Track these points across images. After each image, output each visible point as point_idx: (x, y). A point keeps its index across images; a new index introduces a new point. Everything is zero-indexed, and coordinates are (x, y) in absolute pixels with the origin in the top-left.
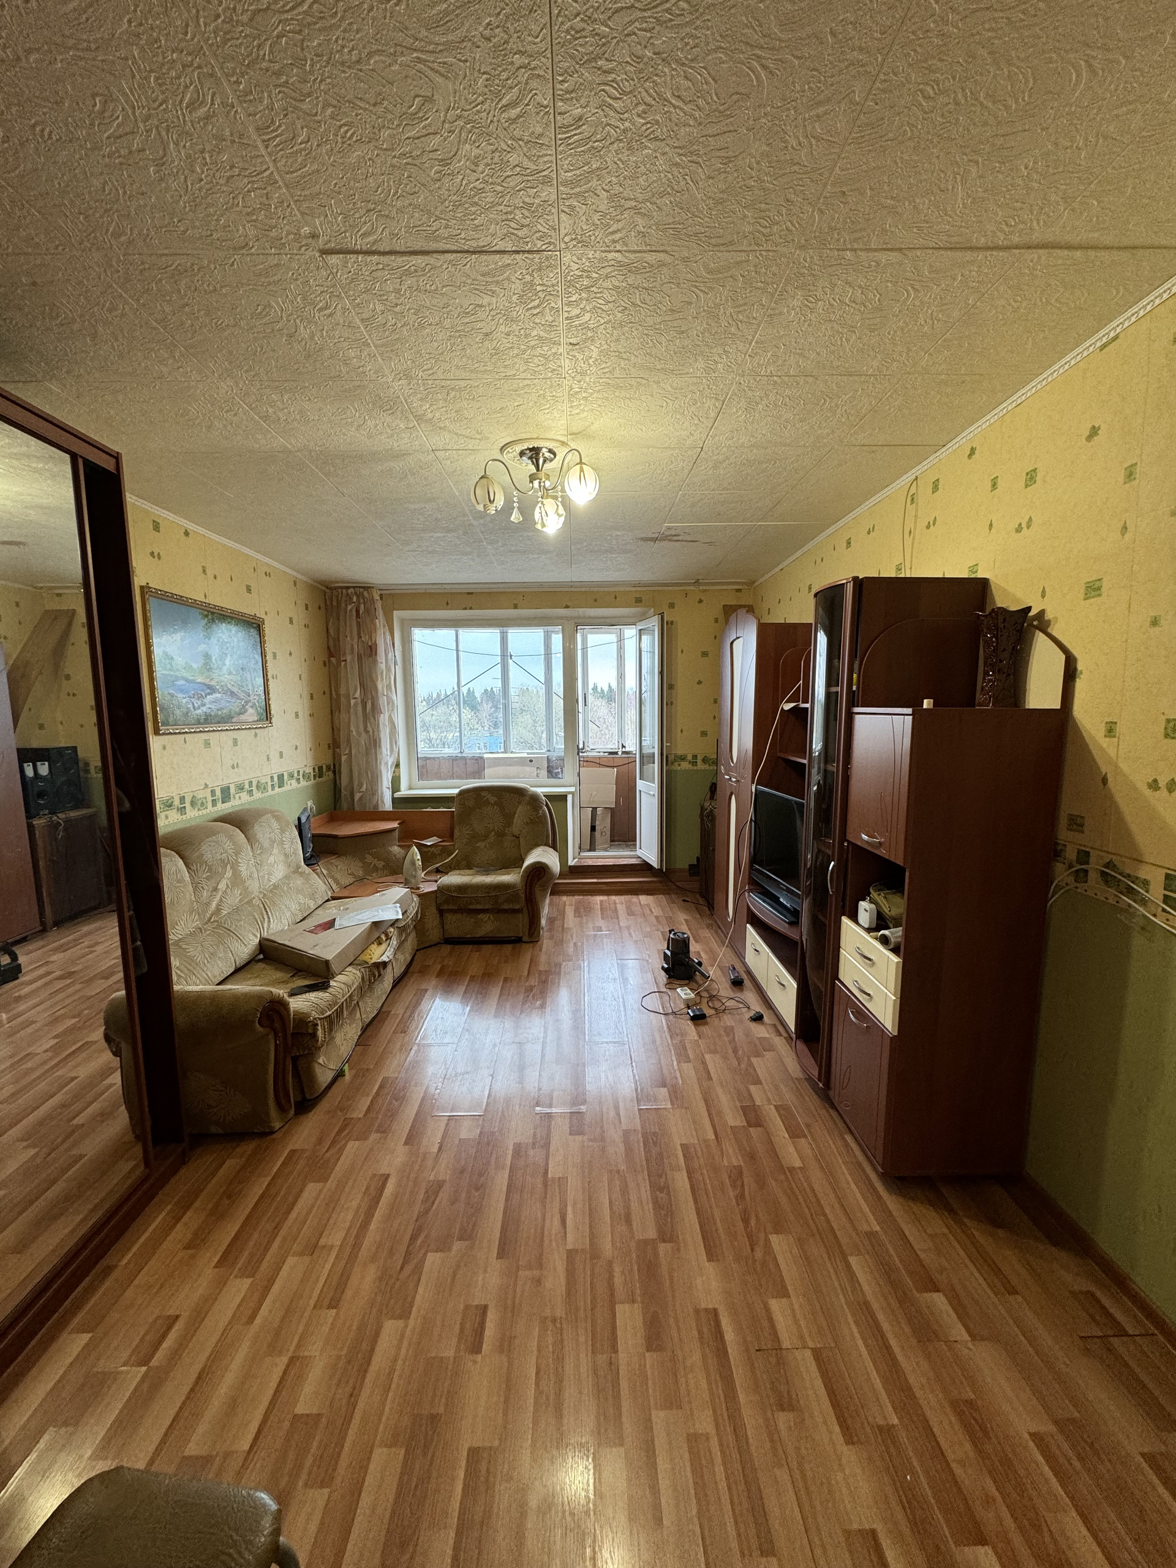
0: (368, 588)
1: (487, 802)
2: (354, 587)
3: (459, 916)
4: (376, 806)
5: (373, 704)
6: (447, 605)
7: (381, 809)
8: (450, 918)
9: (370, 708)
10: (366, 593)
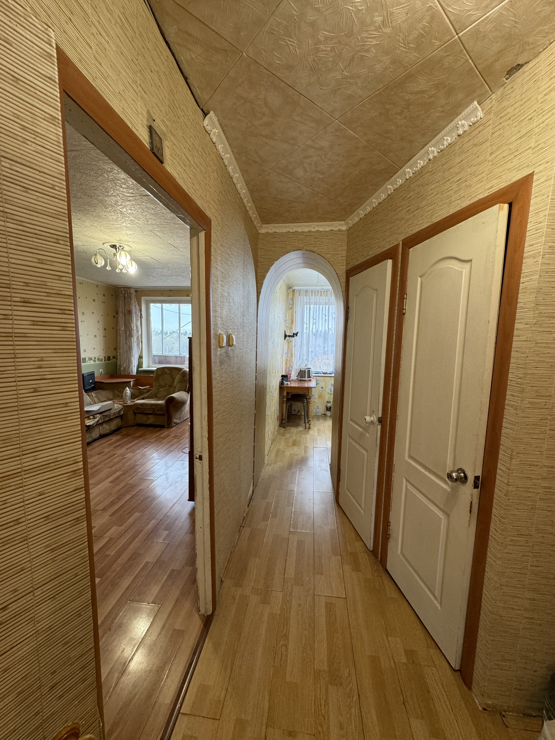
0: (129, 288)
1: (166, 373)
2: (124, 288)
3: (141, 415)
4: (129, 373)
5: (130, 333)
6: (162, 295)
7: (131, 374)
8: (138, 416)
9: (129, 334)
10: (128, 290)
